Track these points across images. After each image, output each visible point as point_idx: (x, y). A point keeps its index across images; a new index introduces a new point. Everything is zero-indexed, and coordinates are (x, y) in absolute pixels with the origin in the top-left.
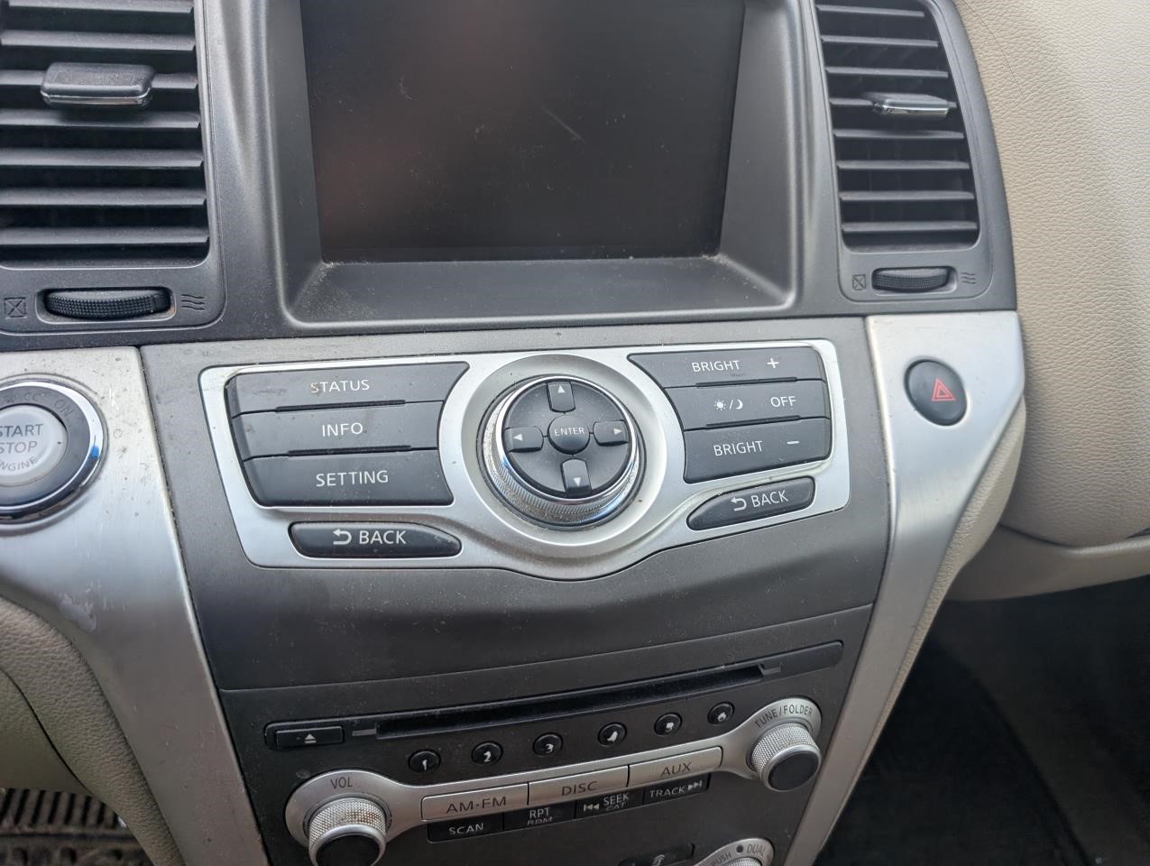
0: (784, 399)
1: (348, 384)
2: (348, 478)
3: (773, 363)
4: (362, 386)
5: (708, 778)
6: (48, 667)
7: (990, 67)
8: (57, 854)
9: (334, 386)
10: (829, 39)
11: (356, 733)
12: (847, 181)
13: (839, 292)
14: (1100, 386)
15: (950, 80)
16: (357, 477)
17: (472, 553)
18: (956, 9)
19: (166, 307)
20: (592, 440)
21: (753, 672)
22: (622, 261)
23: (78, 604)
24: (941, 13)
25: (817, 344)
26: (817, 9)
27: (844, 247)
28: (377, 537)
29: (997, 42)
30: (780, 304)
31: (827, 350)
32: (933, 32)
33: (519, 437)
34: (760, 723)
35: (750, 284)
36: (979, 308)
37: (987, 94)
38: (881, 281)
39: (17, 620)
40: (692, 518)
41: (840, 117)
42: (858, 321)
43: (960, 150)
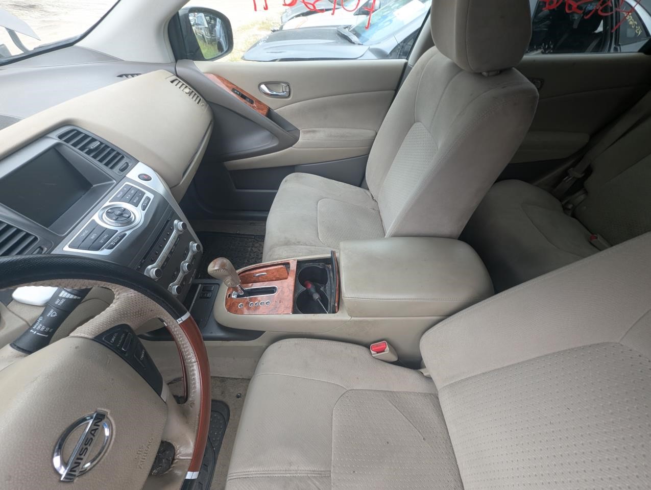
13: (119, 176)
15: (93, 138)
17: (128, 233)
21: (168, 221)
26: (63, 141)
27: (112, 169)
30: (115, 183)
32: (81, 133)
34: (175, 226)
35: (106, 184)
38: (122, 170)
41: (88, 153)
42: (126, 177)
43: (107, 147)
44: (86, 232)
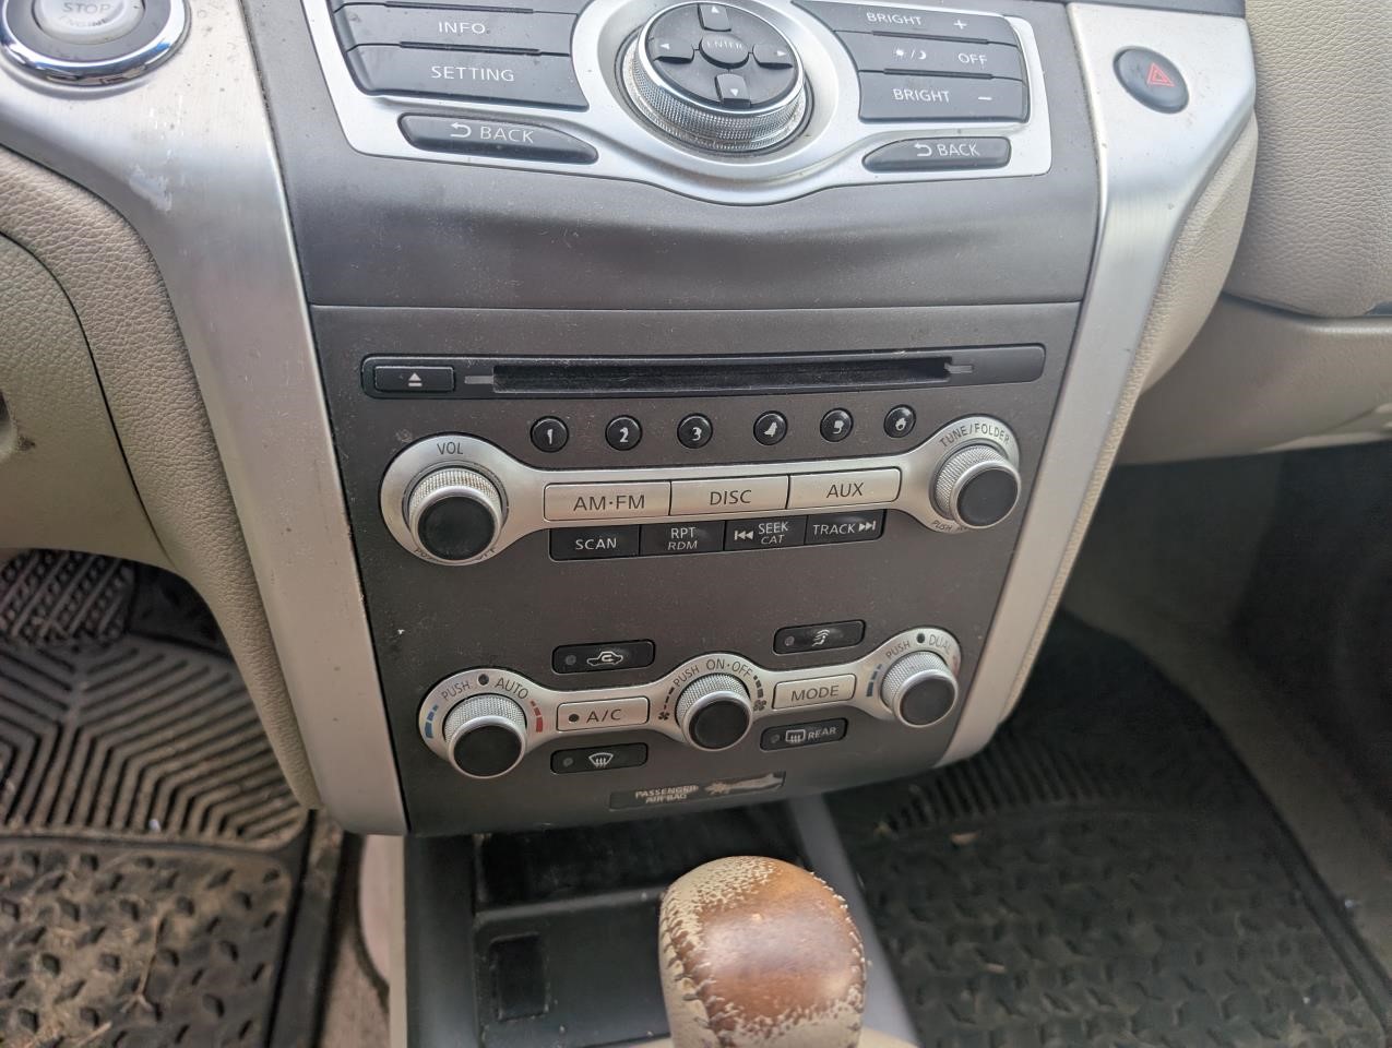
0: (974, 58)
2: (467, 73)
3: (961, 26)
5: (882, 516)
6: (112, 271)
8: (75, 861)
11: (470, 380)
14: (1344, 93)
16: (478, 73)
17: (609, 162)
20: (751, 58)
21: (936, 368)
23: (152, 177)
25: (1011, 20)
28: (500, 134)
33: (666, 46)
34: (945, 441)
39: (77, 206)
40: (867, 160)
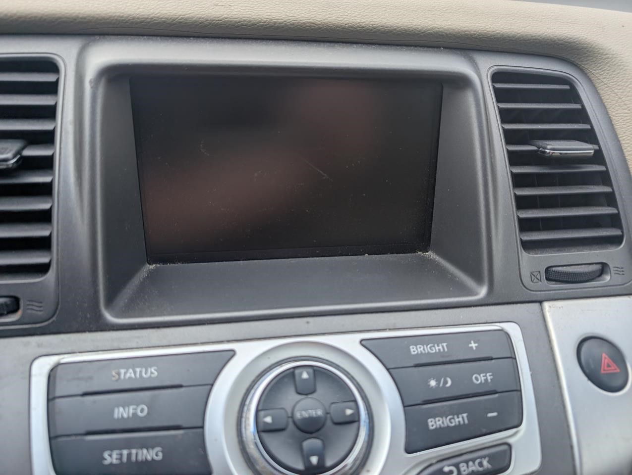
0: (483, 376)
1: (141, 372)
2: (129, 455)
3: (473, 345)
4: (152, 373)
7: (621, 121)
9: (130, 374)
10: (503, 106)
12: (522, 203)
13: (521, 285)
15: (592, 130)
16: (136, 454)
18: (592, 83)
19: (15, 310)
20: (329, 420)
22: (360, 257)
24: (582, 85)
25: (505, 326)
26: (494, 87)
27: (523, 251)
29: (625, 104)
30: (476, 294)
31: (514, 331)
32: (577, 99)
33: (269, 419)
35: (453, 276)
36: (628, 292)
37: (620, 139)
38: (551, 275)
41: (514, 159)
42: (537, 305)
43: (604, 178)
44: (153, 372)
